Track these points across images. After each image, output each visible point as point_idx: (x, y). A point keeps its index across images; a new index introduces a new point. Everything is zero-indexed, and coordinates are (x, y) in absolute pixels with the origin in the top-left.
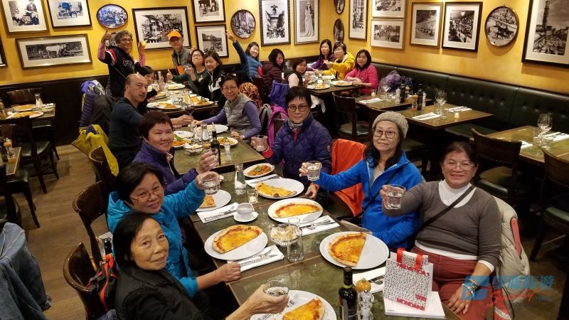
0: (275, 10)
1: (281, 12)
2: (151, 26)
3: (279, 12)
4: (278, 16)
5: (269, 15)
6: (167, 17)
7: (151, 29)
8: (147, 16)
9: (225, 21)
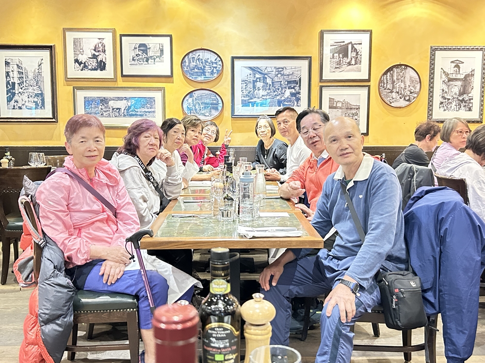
1: (468, 71)
2: (255, 82)
3: (465, 70)
4: (462, 77)
6: (279, 70)
7: (254, 87)
8: (250, 68)
9: (369, 80)
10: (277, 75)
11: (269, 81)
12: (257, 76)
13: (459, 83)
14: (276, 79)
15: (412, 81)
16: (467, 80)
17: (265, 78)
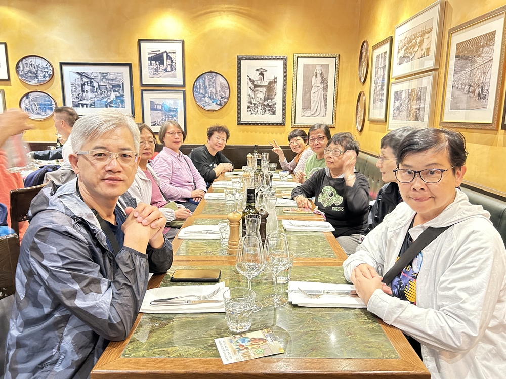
0: (262, 74)
2: (83, 85)
3: (268, 77)
4: (266, 84)
5: (253, 82)
6: (104, 76)
8: (78, 73)
9: (184, 86)
10: (102, 80)
11: (95, 85)
12: (85, 80)
13: (264, 90)
14: (102, 84)
15: (222, 87)
16: (270, 87)
17: (91, 82)
